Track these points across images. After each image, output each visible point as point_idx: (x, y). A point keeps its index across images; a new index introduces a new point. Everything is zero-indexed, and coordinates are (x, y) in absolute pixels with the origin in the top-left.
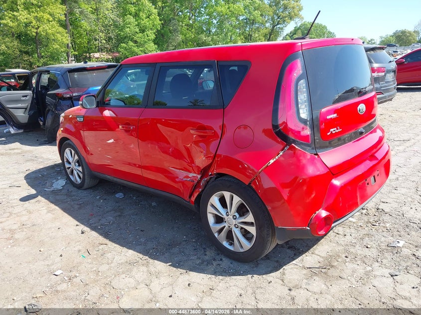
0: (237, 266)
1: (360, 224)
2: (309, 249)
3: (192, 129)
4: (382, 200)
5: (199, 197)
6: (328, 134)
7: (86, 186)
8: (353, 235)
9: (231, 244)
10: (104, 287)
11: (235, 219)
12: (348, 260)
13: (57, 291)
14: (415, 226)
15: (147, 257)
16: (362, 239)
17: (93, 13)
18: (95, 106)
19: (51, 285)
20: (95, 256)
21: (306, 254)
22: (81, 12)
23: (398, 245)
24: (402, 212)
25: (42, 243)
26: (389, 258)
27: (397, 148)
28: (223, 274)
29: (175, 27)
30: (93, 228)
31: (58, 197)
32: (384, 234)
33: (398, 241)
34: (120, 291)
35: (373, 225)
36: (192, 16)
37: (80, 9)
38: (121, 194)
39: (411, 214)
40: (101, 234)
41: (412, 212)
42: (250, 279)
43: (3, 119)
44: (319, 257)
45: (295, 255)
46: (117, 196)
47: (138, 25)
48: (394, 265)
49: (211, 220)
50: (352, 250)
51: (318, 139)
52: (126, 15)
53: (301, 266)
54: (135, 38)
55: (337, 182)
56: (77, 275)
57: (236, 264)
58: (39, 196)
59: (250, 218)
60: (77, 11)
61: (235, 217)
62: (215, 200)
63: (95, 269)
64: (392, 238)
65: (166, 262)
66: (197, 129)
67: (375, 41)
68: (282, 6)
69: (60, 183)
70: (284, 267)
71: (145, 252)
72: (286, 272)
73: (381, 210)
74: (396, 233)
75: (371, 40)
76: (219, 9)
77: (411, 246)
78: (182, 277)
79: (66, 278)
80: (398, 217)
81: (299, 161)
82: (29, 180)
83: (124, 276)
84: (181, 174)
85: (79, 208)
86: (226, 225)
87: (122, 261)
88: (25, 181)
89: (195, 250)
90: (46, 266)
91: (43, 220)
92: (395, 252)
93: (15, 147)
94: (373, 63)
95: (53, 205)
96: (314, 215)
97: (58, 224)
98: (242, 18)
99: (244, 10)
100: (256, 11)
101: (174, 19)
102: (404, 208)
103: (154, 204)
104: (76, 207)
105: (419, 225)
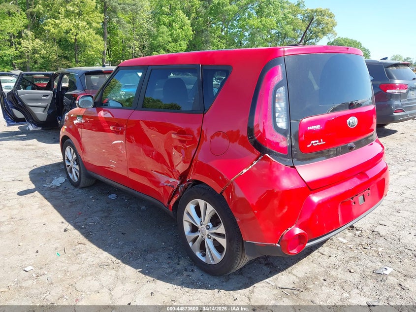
0: (208, 279)
1: (350, 246)
2: (287, 268)
3: (173, 133)
4: (380, 222)
5: (177, 203)
6: (309, 146)
7: (81, 185)
8: (339, 257)
9: (204, 255)
10: (68, 288)
11: (208, 229)
12: (325, 283)
13: (21, 287)
14: (410, 253)
15: (120, 261)
16: (347, 262)
17: (129, 22)
18: (92, 106)
19: (18, 280)
20: (69, 255)
21: (283, 272)
22: (118, 22)
23: (385, 272)
24: (398, 237)
25: (23, 237)
26: (371, 285)
27: (410, 168)
28: (190, 286)
29: (207, 39)
30: (77, 227)
31: (53, 194)
32: (374, 259)
33: (386, 267)
34: (82, 293)
35: (364, 248)
36: (225, 28)
37: (117, 19)
38: (114, 195)
39: (408, 239)
40: (83, 234)
41: (410, 237)
42: (216, 294)
43: (24, 117)
44: (295, 277)
45: (270, 272)
46: (110, 197)
47: (171, 35)
48: (375, 294)
49: (187, 228)
50: (333, 273)
51: (295, 151)
52: (160, 25)
53: (273, 285)
54: (168, 47)
55: (316, 199)
56: (46, 273)
57: (206, 276)
58: (37, 191)
59: (221, 229)
60: (114, 20)
61: (208, 227)
62: (190, 207)
63: (65, 268)
64: (380, 264)
65: (136, 268)
66: (177, 134)
67: (412, 60)
68: (316, 21)
69: (60, 180)
70: (255, 285)
71: (119, 256)
72: (255, 290)
73: (376, 233)
74: (387, 259)
75: (407, 58)
76: (251, 22)
77: (399, 274)
78: (147, 284)
79: (34, 275)
80: (393, 241)
81: (272, 172)
82: (32, 175)
83: (90, 278)
84: (163, 179)
85: (70, 206)
86: (199, 234)
87: (94, 263)
88: (28, 176)
89: (169, 258)
90: (20, 261)
91: (32, 214)
92: (379, 280)
93: (31, 144)
94: (393, 79)
95: (47, 201)
96: (286, 232)
97: (44, 220)
98: (274, 32)
99: (277, 23)
100: (289, 26)
101: (207, 30)
102: (403, 233)
103: (143, 207)
104: (68, 204)
105: (414, 252)
